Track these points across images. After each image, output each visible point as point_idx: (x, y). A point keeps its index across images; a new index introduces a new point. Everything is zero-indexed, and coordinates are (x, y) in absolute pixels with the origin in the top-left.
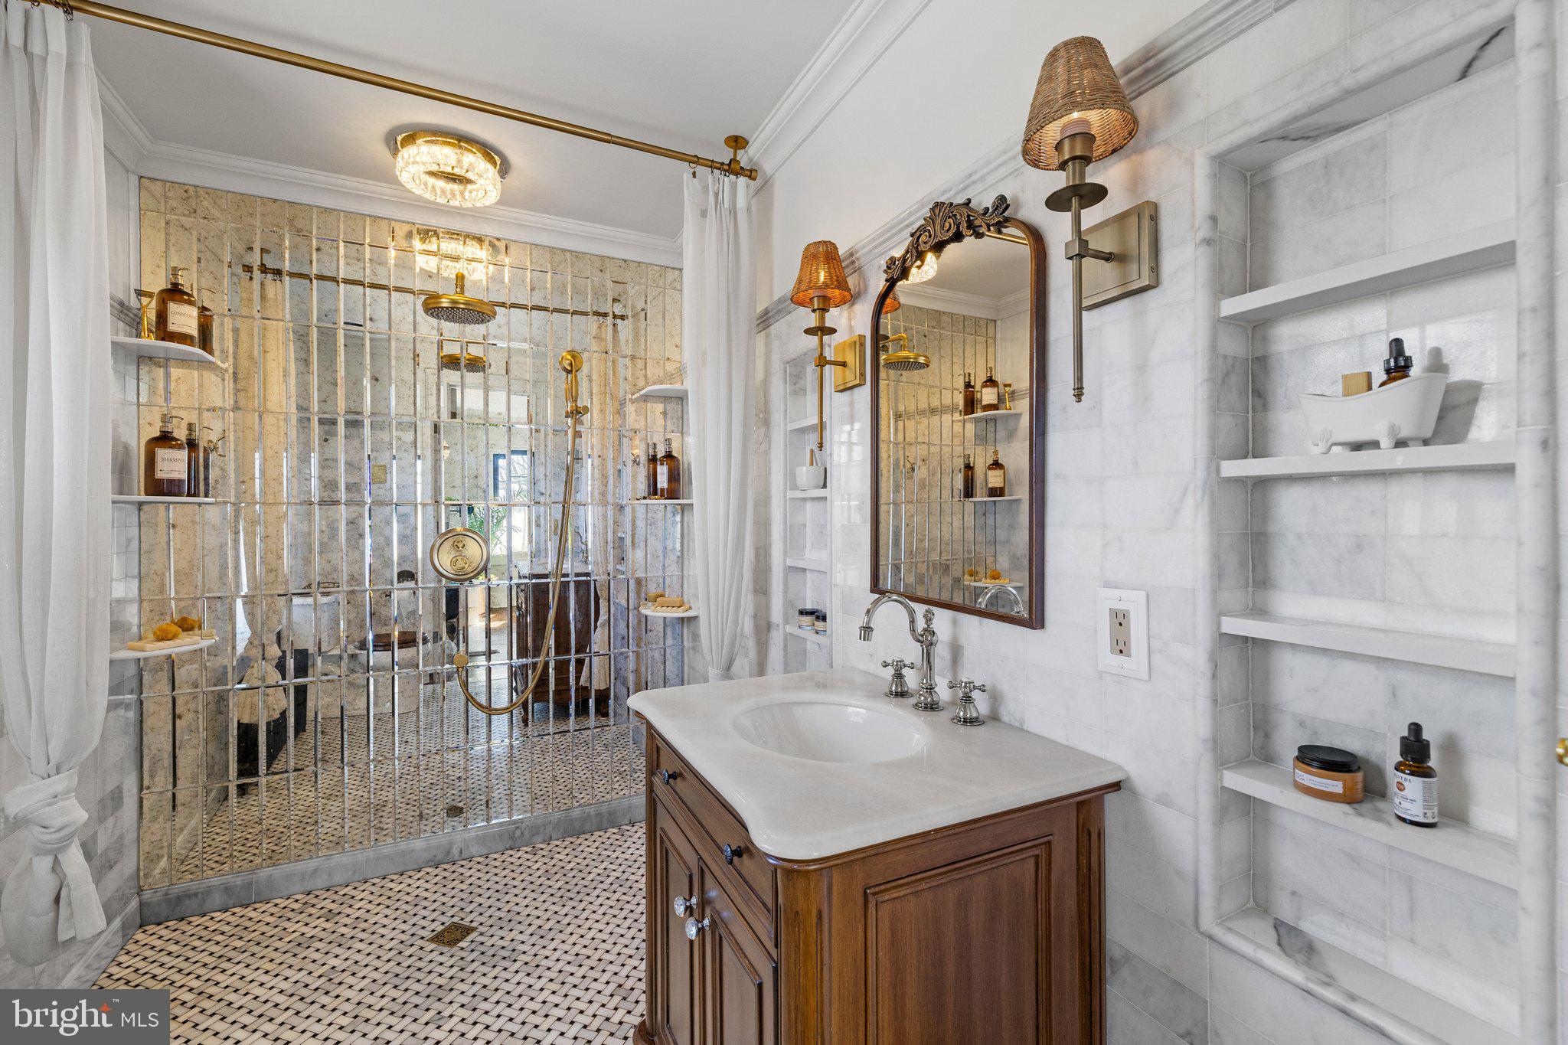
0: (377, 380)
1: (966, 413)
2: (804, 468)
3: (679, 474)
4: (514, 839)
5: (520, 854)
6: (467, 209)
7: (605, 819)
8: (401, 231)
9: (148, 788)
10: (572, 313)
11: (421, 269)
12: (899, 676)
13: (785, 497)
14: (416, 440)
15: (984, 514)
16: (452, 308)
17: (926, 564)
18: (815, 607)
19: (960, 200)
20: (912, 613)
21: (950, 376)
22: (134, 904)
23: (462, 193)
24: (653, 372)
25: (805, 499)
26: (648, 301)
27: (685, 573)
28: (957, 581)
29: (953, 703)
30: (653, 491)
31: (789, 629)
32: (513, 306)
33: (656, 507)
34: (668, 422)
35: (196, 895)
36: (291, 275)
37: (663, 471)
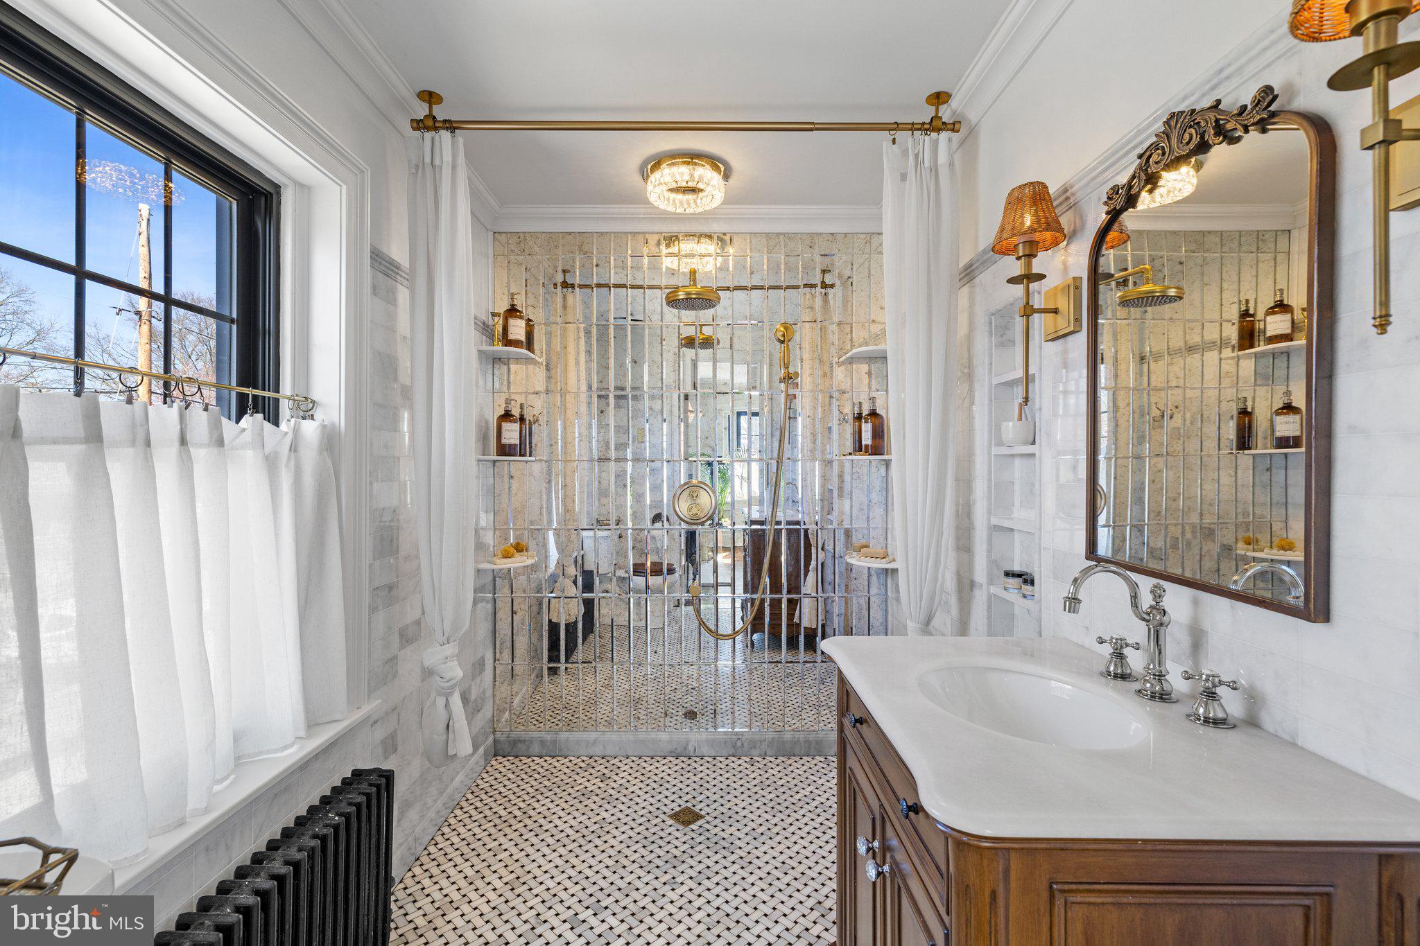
0: (635, 362)
1: (1241, 348)
2: (1011, 423)
3: (883, 431)
4: (736, 748)
5: (740, 762)
6: (700, 214)
7: (813, 746)
8: (653, 239)
9: (499, 660)
10: (786, 288)
11: (667, 268)
12: (1119, 656)
13: (990, 453)
14: (662, 409)
15: (1269, 469)
16: (686, 299)
17: (1180, 527)
18: (1024, 569)
19: (1207, 103)
20: (1134, 587)
21: (1218, 306)
22: (491, 739)
23: (695, 201)
24: (859, 334)
25: (1013, 456)
26: (854, 268)
27: (889, 526)
28: (1227, 549)
29: (1193, 697)
30: (858, 447)
31: (993, 589)
32: (737, 288)
33: (861, 463)
34: (873, 381)
35: (524, 741)
36: (581, 286)
37: (867, 429)
